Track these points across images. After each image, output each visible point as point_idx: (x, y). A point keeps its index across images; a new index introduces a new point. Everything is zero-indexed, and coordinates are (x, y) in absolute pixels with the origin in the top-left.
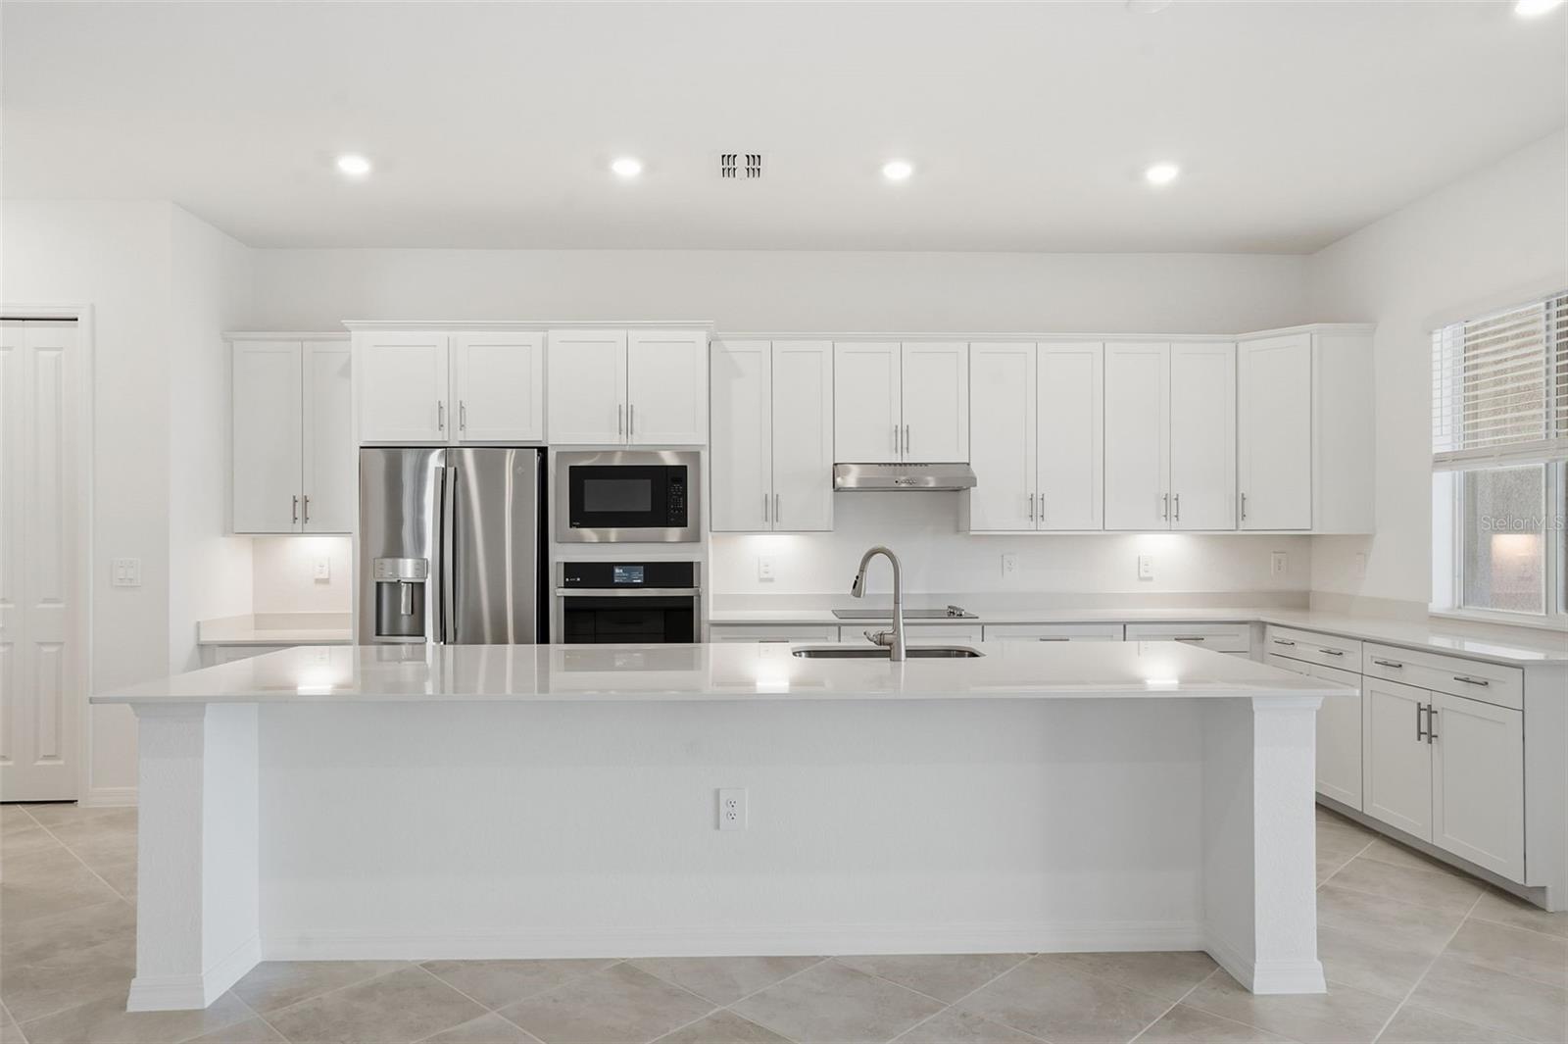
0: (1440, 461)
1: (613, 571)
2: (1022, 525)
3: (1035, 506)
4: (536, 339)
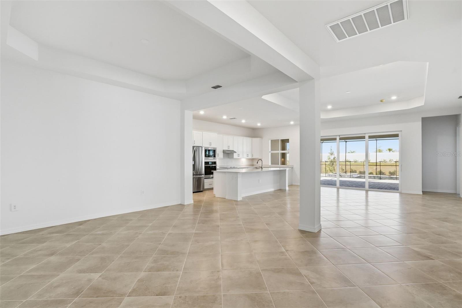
0: (270, 152)
2: (238, 157)
3: (238, 155)
4: (202, 133)
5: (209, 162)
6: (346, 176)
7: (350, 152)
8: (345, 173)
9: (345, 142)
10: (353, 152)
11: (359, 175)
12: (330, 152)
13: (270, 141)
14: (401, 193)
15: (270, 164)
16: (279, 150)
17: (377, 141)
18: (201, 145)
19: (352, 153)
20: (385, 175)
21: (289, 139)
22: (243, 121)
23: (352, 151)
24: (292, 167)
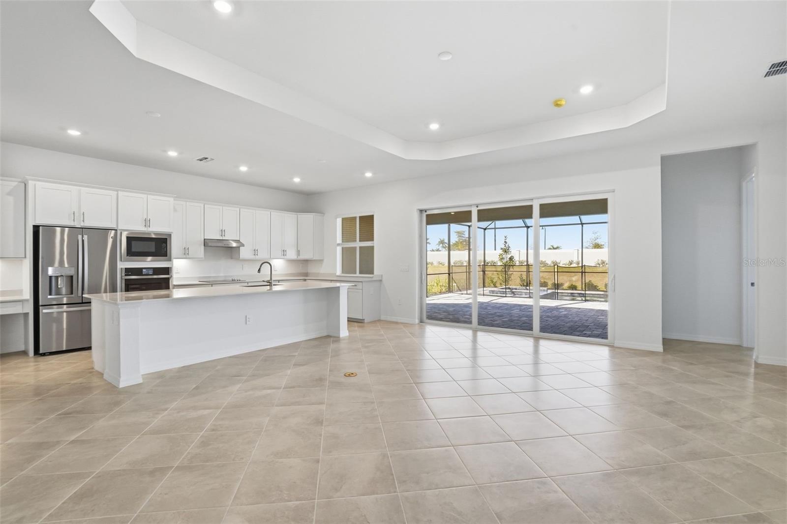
0: (338, 245)
1: (142, 271)
2: (253, 257)
3: (255, 252)
4: (114, 193)
5: (142, 269)
6: (523, 293)
7: (552, 247)
8: (524, 288)
9: (526, 228)
10: (556, 249)
11: (549, 291)
12: (503, 246)
13: (339, 222)
14: (611, 346)
15: (339, 271)
16: (356, 241)
17: (582, 226)
18: (114, 226)
19: (554, 249)
20: (598, 290)
21: (372, 216)
22: (243, 169)
23: (555, 247)
24: (381, 279)
